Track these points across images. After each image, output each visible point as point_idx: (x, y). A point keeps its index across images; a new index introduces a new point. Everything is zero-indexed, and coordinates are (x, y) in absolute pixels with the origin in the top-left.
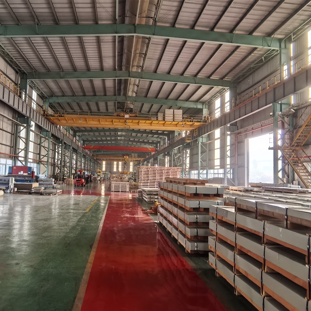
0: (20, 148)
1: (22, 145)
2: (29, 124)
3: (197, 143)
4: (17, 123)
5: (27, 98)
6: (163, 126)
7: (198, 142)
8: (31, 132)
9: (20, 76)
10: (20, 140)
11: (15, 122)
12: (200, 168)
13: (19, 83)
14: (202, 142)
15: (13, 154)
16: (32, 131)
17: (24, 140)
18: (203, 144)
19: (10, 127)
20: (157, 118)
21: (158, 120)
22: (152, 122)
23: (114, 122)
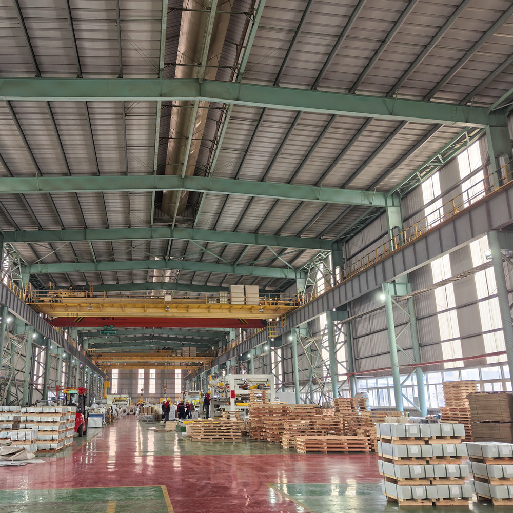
6: (228, 312)
20: (218, 299)
21: (219, 302)
22: (210, 306)
23: (147, 308)
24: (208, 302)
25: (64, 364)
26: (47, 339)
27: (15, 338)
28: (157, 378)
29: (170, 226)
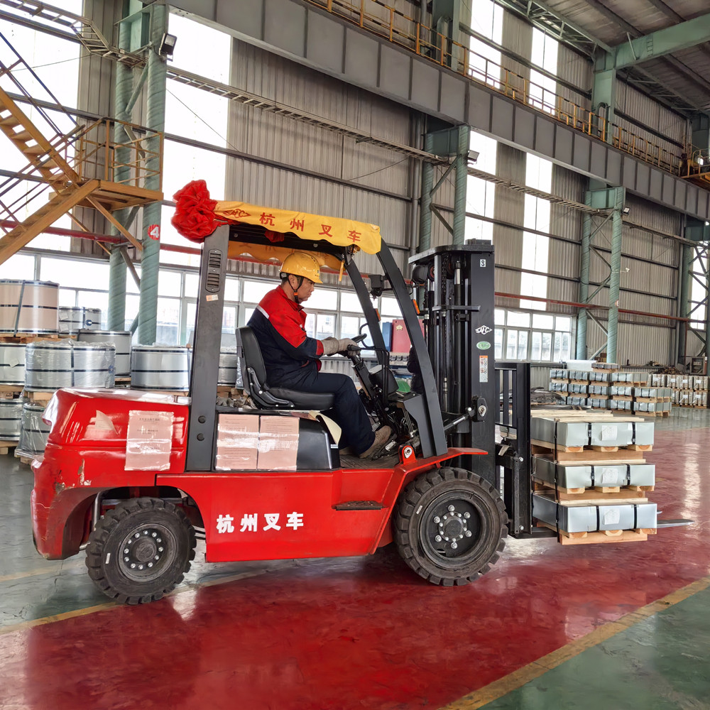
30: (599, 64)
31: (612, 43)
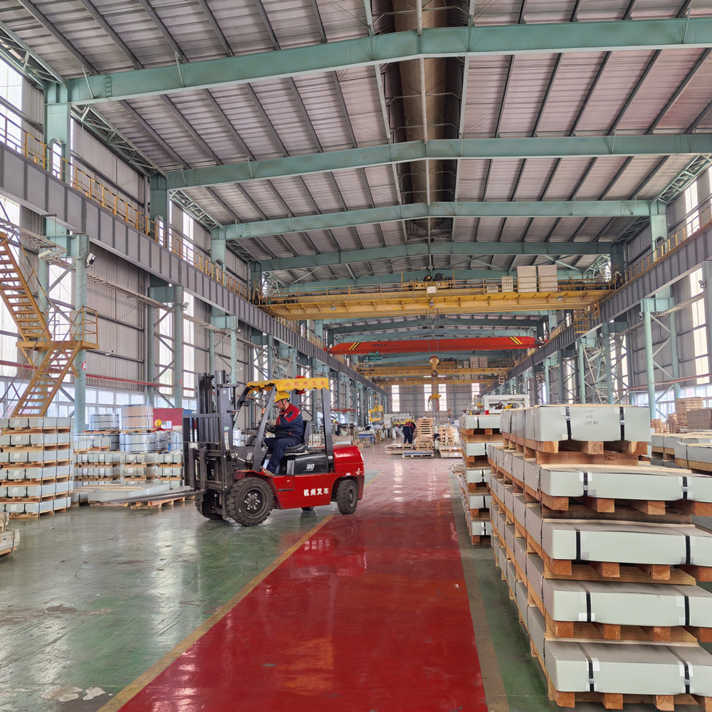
0: (161, 363)
1: (165, 356)
2: (179, 302)
3: (641, 314)
4: (148, 301)
5: (170, 237)
6: (515, 303)
7: (644, 314)
8: (186, 322)
9: (149, 181)
10: (161, 343)
11: (143, 299)
12: (652, 387)
13: (148, 200)
14: (653, 311)
15: (144, 380)
16: (188, 318)
17: (170, 343)
18: (657, 318)
19: (135, 312)
20: (500, 287)
21: (501, 291)
22: (489, 297)
23: (405, 303)
24: (486, 292)
25: (332, 381)
26: (311, 359)
27: (281, 362)
28: (447, 392)
29: (426, 241)
30: (214, 234)
31: (223, 224)
